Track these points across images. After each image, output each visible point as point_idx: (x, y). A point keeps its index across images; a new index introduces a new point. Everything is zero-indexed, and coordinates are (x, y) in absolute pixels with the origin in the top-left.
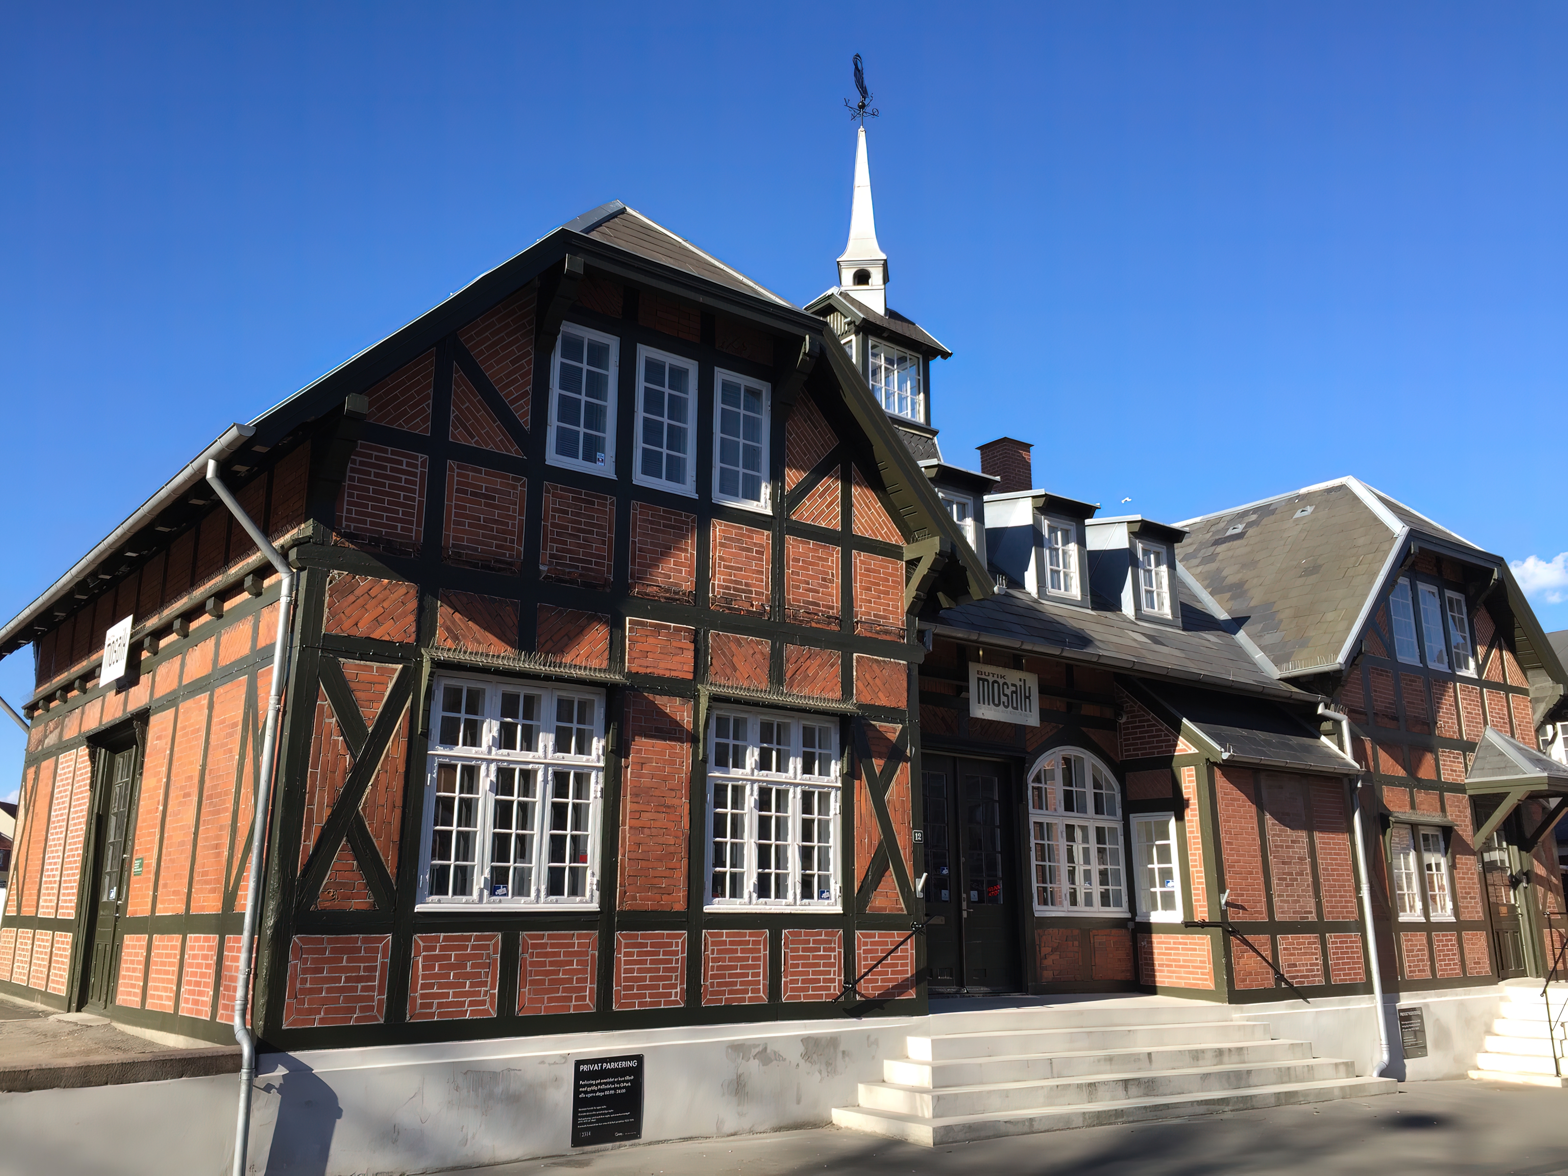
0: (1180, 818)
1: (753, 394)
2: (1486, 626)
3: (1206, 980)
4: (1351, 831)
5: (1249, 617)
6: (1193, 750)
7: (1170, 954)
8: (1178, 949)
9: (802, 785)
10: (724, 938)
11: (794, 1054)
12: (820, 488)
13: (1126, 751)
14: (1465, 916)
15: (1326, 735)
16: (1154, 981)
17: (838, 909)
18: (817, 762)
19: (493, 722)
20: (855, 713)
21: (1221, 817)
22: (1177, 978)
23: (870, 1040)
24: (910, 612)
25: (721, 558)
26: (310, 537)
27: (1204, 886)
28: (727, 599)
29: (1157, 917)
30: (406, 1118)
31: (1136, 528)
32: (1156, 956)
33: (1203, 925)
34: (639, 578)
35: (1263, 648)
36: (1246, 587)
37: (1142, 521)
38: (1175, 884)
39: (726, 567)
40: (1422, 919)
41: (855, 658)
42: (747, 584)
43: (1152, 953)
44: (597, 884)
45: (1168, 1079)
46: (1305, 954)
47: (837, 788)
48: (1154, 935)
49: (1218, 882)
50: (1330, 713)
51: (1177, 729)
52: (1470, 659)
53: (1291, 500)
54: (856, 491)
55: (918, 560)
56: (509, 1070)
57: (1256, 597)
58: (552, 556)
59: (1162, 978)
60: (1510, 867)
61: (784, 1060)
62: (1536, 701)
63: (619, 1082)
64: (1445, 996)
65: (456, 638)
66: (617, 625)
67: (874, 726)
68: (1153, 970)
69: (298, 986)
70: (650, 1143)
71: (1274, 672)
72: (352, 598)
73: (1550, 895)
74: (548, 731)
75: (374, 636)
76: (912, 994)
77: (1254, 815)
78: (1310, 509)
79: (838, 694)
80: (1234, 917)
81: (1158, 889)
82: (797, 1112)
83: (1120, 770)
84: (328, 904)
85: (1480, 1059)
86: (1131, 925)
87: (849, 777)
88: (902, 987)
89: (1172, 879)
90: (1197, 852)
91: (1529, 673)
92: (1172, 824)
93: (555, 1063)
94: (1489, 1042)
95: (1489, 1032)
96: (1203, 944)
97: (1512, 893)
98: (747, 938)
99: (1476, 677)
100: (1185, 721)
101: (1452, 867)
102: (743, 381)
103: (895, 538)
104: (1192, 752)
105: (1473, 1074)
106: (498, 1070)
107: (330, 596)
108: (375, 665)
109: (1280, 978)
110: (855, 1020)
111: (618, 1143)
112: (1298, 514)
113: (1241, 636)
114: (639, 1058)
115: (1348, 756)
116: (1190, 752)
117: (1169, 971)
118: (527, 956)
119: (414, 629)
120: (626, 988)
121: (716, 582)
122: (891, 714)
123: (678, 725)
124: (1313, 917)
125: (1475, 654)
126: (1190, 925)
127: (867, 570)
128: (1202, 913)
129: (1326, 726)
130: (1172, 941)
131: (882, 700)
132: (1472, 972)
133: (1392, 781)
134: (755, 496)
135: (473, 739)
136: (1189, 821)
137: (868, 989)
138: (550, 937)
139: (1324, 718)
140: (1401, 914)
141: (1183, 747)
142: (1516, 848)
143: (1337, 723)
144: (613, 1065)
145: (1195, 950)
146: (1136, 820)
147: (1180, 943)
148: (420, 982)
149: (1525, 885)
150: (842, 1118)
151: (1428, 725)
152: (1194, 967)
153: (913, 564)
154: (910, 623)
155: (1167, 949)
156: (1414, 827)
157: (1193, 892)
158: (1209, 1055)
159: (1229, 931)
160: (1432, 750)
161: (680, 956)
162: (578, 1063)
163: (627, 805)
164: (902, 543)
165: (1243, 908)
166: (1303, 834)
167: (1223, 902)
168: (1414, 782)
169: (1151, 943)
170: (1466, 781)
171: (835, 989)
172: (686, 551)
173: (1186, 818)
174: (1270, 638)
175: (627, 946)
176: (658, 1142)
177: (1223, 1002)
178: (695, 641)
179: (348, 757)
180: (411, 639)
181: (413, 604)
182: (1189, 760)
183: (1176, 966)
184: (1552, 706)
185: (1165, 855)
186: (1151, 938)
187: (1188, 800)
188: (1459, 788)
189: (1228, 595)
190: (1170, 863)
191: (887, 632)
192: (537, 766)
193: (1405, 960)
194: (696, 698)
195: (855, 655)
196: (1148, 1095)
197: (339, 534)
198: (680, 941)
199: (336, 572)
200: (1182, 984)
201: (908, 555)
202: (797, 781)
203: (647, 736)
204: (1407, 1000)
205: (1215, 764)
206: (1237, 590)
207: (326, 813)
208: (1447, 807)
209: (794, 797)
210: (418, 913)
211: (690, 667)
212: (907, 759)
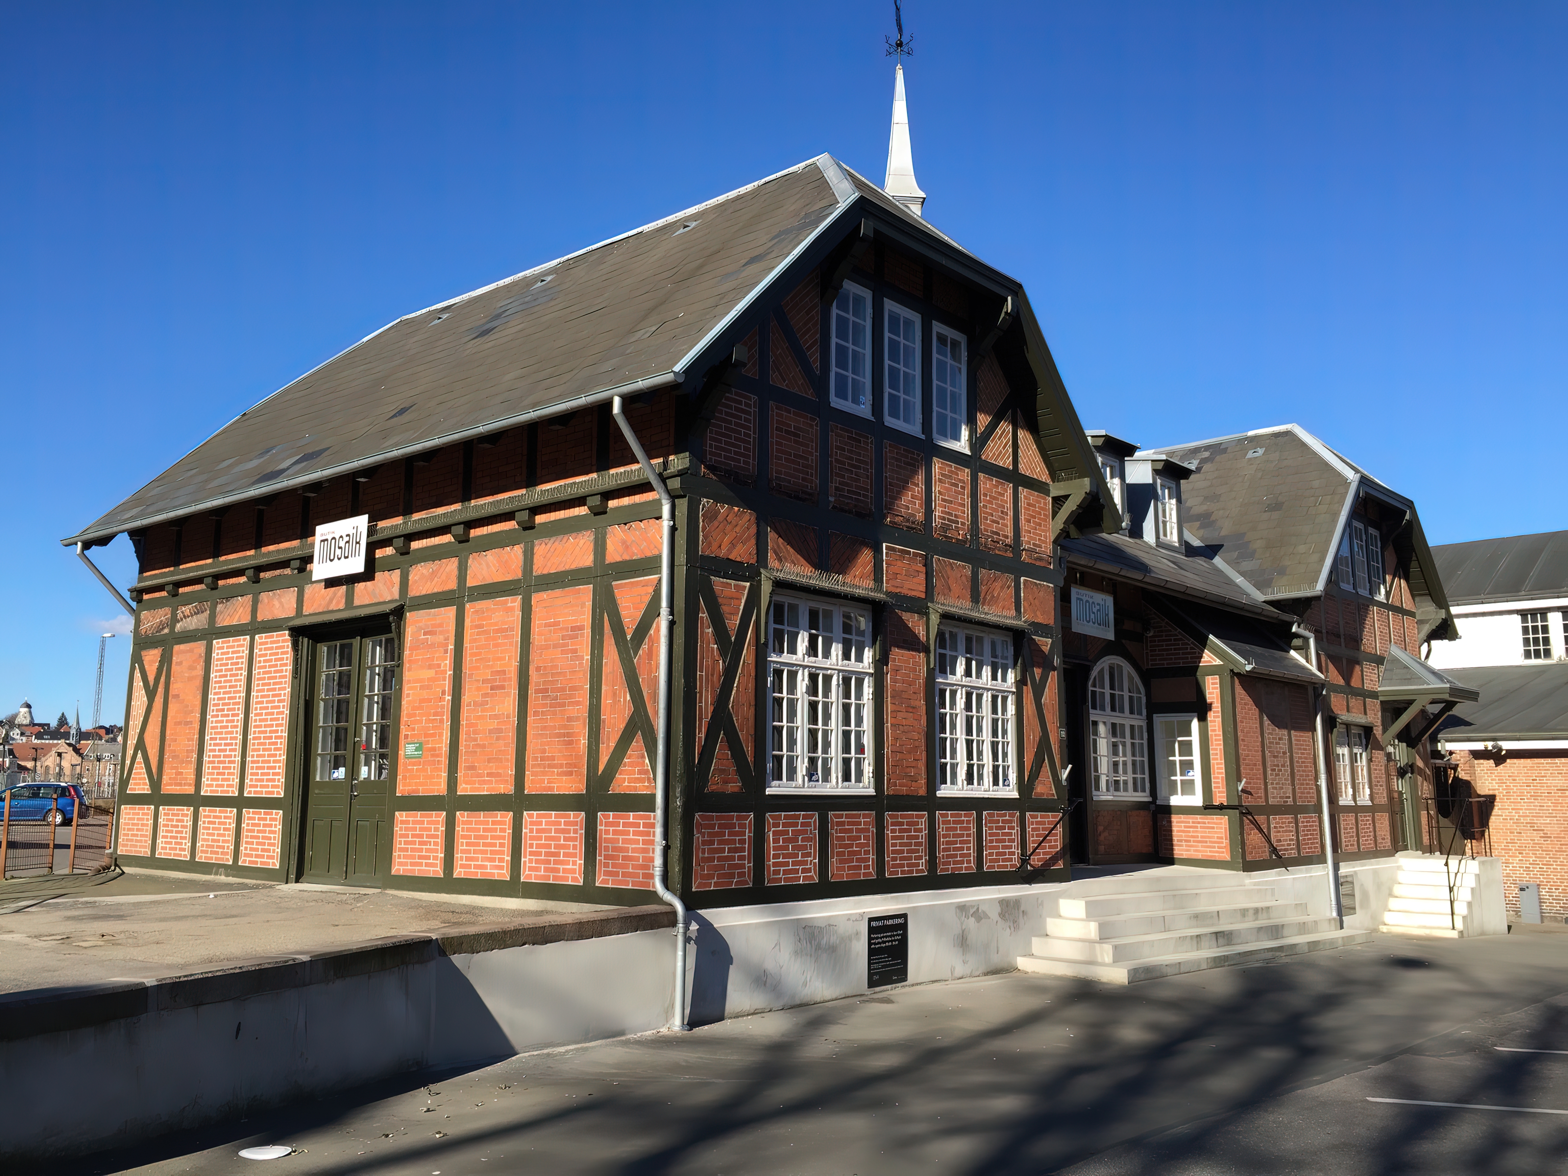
0: (1203, 718)
1: (955, 344)
2: (1391, 559)
3: (1223, 852)
4: (1314, 729)
5: (1222, 546)
6: (1218, 662)
7: (1189, 832)
8: (1197, 827)
9: (992, 690)
10: (949, 818)
11: (994, 913)
12: (999, 431)
13: (1152, 660)
14: (1377, 802)
15: (1296, 649)
16: (1173, 854)
17: (1015, 795)
18: (1000, 670)
19: (805, 633)
20: (1027, 629)
21: (1239, 718)
22: (1195, 851)
23: (1038, 900)
24: (1055, 542)
25: (940, 492)
26: (688, 469)
27: (1224, 776)
28: (945, 528)
29: (1176, 800)
30: (770, 966)
31: (1160, 466)
32: (1174, 833)
33: (1221, 808)
34: (890, 509)
35: (1242, 574)
36: (1213, 518)
37: (1166, 461)
38: (1196, 774)
39: (943, 500)
40: (1352, 803)
41: (1022, 581)
42: (956, 516)
43: (1171, 831)
44: (873, 773)
45: (1239, 931)
46: (1286, 831)
47: (1013, 693)
48: (1173, 816)
49: (1234, 772)
50: (1302, 631)
51: (1203, 643)
52: (1382, 586)
53: (1240, 441)
54: (1021, 434)
55: (1066, 497)
56: (829, 925)
57: (1225, 529)
58: (837, 489)
59: (1179, 851)
60: (1400, 761)
61: (989, 918)
62: (1420, 622)
63: (894, 936)
64: (1365, 866)
65: (780, 560)
66: (877, 550)
67: (1034, 640)
68: (1172, 845)
69: (701, 855)
70: (913, 985)
71: (1259, 597)
72: (716, 523)
73: (1425, 784)
74: (838, 642)
75: (731, 557)
76: (1060, 865)
77: (1257, 717)
78: (1261, 451)
79: (1013, 613)
80: (1247, 801)
81: (1178, 778)
82: (996, 960)
83: (1147, 676)
84: (714, 787)
85: (1387, 917)
86: (1153, 807)
87: (1020, 683)
88: (1054, 859)
89: (1192, 769)
90: (1219, 747)
91: (1417, 599)
92: (1195, 724)
93: (856, 920)
94: (1392, 903)
95: (1391, 895)
96: (1221, 823)
97: (1400, 781)
98: (963, 818)
99: (1385, 602)
100: (1211, 637)
101: (1370, 760)
102: (951, 333)
103: (1045, 477)
104: (1217, 663)
105: (1384, 929)
106: (823, 926)
107: (703, 522)
108: (733, 582)
109: (1274, 850)
110: (1028, 885)
111: (894, 985)
112: (1250, 454)
113: (1218, 561)
114: (905, 916)
115: (1314, 669)
116: (1214, 663)
117: (1186, 846)
118: (833, 831)
119: (755, 552)
120: (894, 859)
121: (937, 514)
122: (1042, 629)
123: (916, 637)
124: (1290, 801)
125: (1384, 582)
126: (1209, 808)
127: (1029, 504)
128: (1220, 797)
129: (1296, 642)
130: (1191, 821)
131: (1040, 619)
132: (1381, 847)
133: (1336, 689)
134: (957, 437)
135: (793, 650)
136: (1211, 721)
137: (1036, 861)
138: (847, 816)
139: (1297, 636)
140: (1340, 799)
141: (1208, 658)
142: (1405, 744)
143: (1306, 639)
144: (890, 922)
145: (1213, 828)
146: (1159, 720)
147: (1199, 823)
148: (772, 852)
149: (1410, 775)
150: (1022, 963)
151: (1357, 641)
152: (1211, 842)
153: (1059, 501)
154: (1055, 551)
155: (1185, 827)
156: (1348, 726)
157: (1213, 780)
158: (1251, 912)
159: (1243, 813)
160: (1358, 663)
161: (924, 832)
162: (871, 920)
163: (889, 707)
164: (1049, 481)
165: (1251, 794)
166: (1285, 732)
167: (1240, 789)
168: (1349, 690)
169: (1170, 822)
170: (1379, 689)
171: (1016, 861)
172: (917, 485)
173: (1209, 719)
174: (1247, 565)
175: (893, 824)
176: (917, 984)
177: (1237, 870)
178: (925, 565)
179: (721, 662)
180: (753, 561)
181: (753, 529)
182: (1213, 670)
183: (1194, 841)
184: (1434, 628)
185: (1186, 748)
186: (1170, 818)
187: (1211, 704)
188: (1374, 695)
189: (1198, 524)
190: (1191, 755)
191: (1040, 559)
192: (833, 672)
193: (1343, 836)
194: (927, 615)
195: (1022, 579)
196: (1228, 945)
197: (706, 467)
198: (923, 820)
199: (705, 500)
200: (1199, 856)
201: (1056, 490)
202: (988, 687)
203: (899, 647)
204: (1345, 869)
205: (1238, 675)
206: (1205, 520)
207: (710, 709)
208: (1368, 710)
209: (987, 700)
210: (769, 795)
211: (922, 588)
212: (1054, 669)
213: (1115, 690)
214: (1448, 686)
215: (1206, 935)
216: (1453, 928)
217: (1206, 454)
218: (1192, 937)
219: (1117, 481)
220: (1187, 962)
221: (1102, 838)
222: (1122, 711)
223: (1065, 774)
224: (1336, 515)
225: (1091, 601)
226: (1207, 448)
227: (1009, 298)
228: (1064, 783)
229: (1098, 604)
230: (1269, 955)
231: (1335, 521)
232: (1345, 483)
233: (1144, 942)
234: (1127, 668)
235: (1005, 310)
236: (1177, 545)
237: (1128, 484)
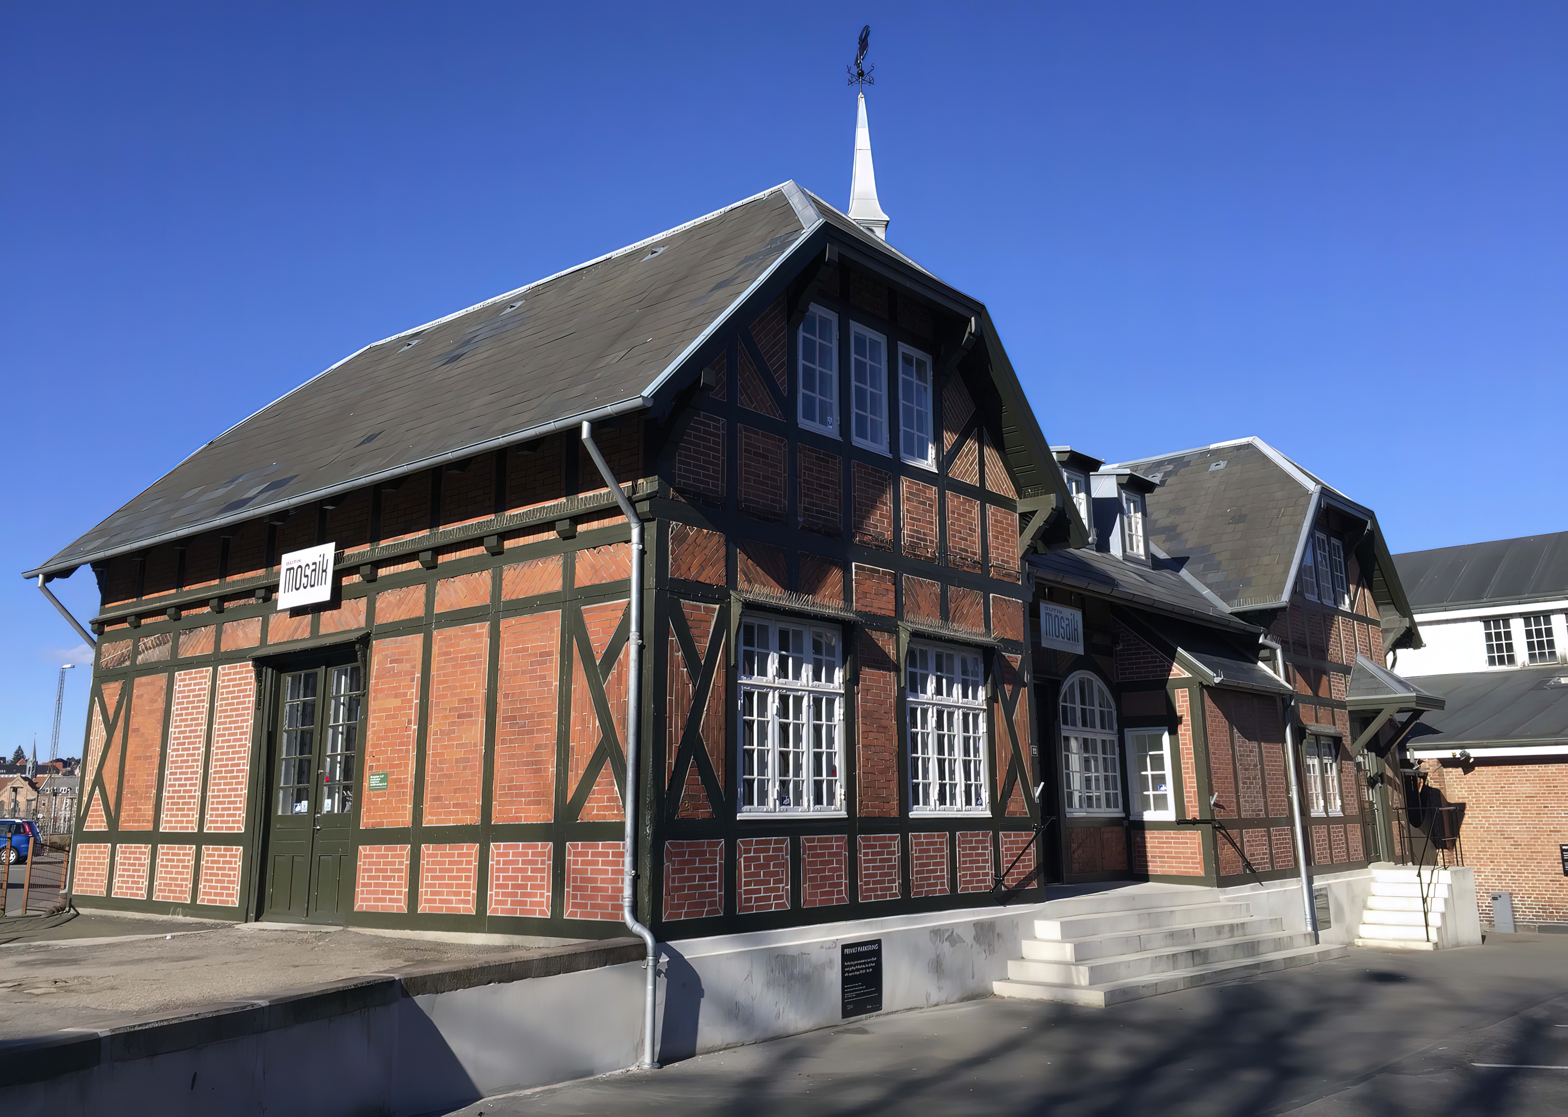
0: (1173, 732)
1: (921, 364)
2: (1355, 568)
3: (1197, 868)
4: (1284, 741)
5: (1188, 558)
6: (1187, 675)
7: (1163, 848)
8: (1170, 843)
9: (963, 707)
10: (922, 840)
11: (968, 936)
12: (965, 449)
13: (1122, 674)
14: (1348, 812)
15: (1264, 660)
16: (1147, 871)
17: (988, 814)
18: (970, 688)
19: (775, 654)
20: (997, 646)
21: (1209, 732)
22: (1169, 867)
23: (1013, 922)
24: (1023, 558)
25: (908, 511)
26: (657, 492)
27: (1196, 790)
28: (913, 546)
29: (1149, 816)
30: (742, 997)
31: (1124, 480)
32: (1148, 849)
33: (1194, 822)
34: (859, 528)
35: (1209, 586)
36: (1179, 530)
37: (1131, 475)
38: (1168, 789)
39: (911, 518)
40: (1324, 815)
41: (991, 597)
42: (924, 534)
43: (1145, 847)
44: (845, 795)
45: (1215, 949)
46: (1259, 845)
47: (984, 710)
48: (1147, 832)
49: (1206, 786)
50: (1269, 642)
51: (1172, 656)
52: (1346, 596)
53: (1203, 454)
54: (987, 451)
55: (1033, 513)
56: (802, 954)
57: (1190, 541)
58: (805, 509)
59: (1153, 868)
60: (1370, 771)
61: (964, 942)
62: (1385, 631)
63: (868, 963)
64: (1339, 878)
65: (750, 582)
66: (847, 570)
67: (1004, 656)
68: (1146, 861)
69: (671, 885)
70: (888, 1014)
71: (1226, 608)
72: (685, 546)
73: (1395, 793)
74: (808, 663)
75: (701, 579)
76: (1034, 885)
77: (1227, 729)
78: (1223, 464)
79: (983, 629)
80: (1219, 815)
81: (1151, 793)
82: (972, 985)
83: (1117, 690)
84: (684, 814)
85: (1363, 930)
86: (1126, 823)
87: (991, 700)
88: (1028, 879)
89: (1165, 783)
90: (1190, 761)
91: (1381, 608)
92: (1166, 738)
93: (829, 948)
94: (1367, 916)
95: (1365, 907)
96: (1195, 839)
97: (1370, 791)
98: (936, 840)
99: (1350, 611)
100: (1179, 649)
101: (1340, 771)
102: (916, 353)
103: (1012, 494)
104: (1186, 676)
105: (1359, 942)
106: (796, 954)
107: (672, 544)
108: (702, 605)
109: (1248, 865)
110: (1002, 907)
111: (868, 1015)
112: (1213, 467)
113: (1184, 573)
114: (878, 942)
115: (1282, 680)
116: (1183, 676)
117: (1161, 862)
118: (806, 856)
119: (725, 574)
120: (867, 883)
121: (906, 532)
122: (1012, 645)
123: (886, 656)
124: (1262, 814)
125: (1348, 592)
126: (1182, 823)
127: (996, 521)
128: (1193, 812)
129: (1264, 653)
130: (1164, 836)
131: (1009, 635)
132: (1353, 859)
133: (1304, 699)
134: (924, 456)
135: (763, 672)
136: (1182, 735)
137: (1010, 882)
138: (819, 840)
139: (1264, 647)
140: (1312, 810)
141: (1177, 671)
142: (1374, 754)
143: (1273, 651)
144: (864, 949)
145: (1187, 843)
146: (1130, 734)
147: (1172, 838)
148: (743, 880)
149: (1380, 785)
150: (1000, 988)
151: (1324, 652)
152: (1184, 858)
153: (1026, 517)
154: (1023, 566)
155: (1159, 842)
156: (1317, 736)
157: (1185, 794)
158: (1227, 929)
159: (1216, 827)
160: (1326, 673)
161: (897, 855)
162: (844, 947)
163: (860, 727)
164: (1016, 497)
165: (1224, 809)
166: (1255, 744)
167: (1212, 802)
168: (1317, 701)
169: (1144, 838)
170: (1347, 699)
171: (990, 882)
172: (886, 504)
173: (1179, 732)
174: (1212, 577)
175: (866, 847)
176: (892, 1013)
177: (1212, 886)
178: (894, 584)
179: (690, 685)
180: (722, 583)
181: (722, 551)
182: (1182, 683)
183: (1168, 857)
184: (1399, 636)
185: (1158, 762)
186: (1144, 833)
187: (1181, 717)
188: (1342, 705)
189: (1163, 537)
190: (1163, 770)
191: (1009, 575)
192: (804, 693)
193: (1316, 848)
194: (897, 633)
195: (991, 595)
196: (1204, 963)
197: (675, 490)
198: (896, 842)
199: (674, 523)
200: (1174, 872)
201: (1023, 506)
202: (959, 704)
203: (870, 667)
204: (1319, 882)
205: (1208, 687)
206: (1171, 533)
207: (680, 733)
208: (1336, 720)
209: (958, 719)
210: (740, 820)
211: (892, 606)
212: (1025, 685)
213: (1085, 705)
214: (1414, 694)
215: (1181, 954)
216: (1428, 940)
217: (1170, 467)
218: (1168, 956)
219: (1082, 495)
220: (1164, 982)
221: (1076, 855)
222: (1093, 726)
223: (1038, 792)
224: (1300, 525)
225: (1060, 615)
226: (1170, 461)
227: (973, 319)
228: (1037, 801)
229: (1067, 619)
230: (1244, 973)
231: (1298, 533)
232: (1307, 494)
233: (1119, 963)
234: (1097, 683)
235: (968, 330)
236: (1144, 558)
237: (1094, 499)
